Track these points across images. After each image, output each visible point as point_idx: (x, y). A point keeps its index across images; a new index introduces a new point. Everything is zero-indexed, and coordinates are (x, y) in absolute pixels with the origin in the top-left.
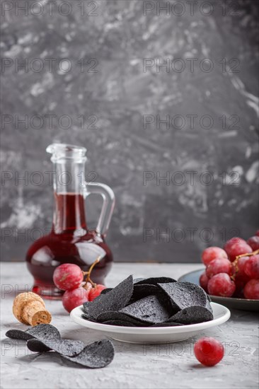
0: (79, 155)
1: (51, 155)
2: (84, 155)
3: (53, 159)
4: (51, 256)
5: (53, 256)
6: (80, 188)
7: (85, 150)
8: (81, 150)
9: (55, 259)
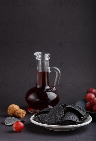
0: (47, 57)
1: (36, 56)
2: (49, 56)
3: (37, 58)
4: (36, 97)
5: (37, 97)
6: (48, 69)
7: (49, 55)
8: (48, 55)
9: (38, 98)
